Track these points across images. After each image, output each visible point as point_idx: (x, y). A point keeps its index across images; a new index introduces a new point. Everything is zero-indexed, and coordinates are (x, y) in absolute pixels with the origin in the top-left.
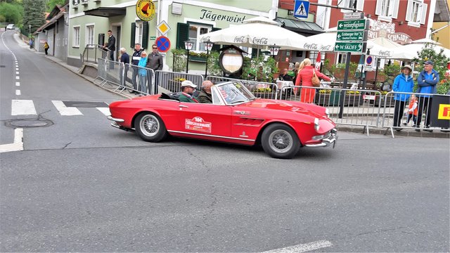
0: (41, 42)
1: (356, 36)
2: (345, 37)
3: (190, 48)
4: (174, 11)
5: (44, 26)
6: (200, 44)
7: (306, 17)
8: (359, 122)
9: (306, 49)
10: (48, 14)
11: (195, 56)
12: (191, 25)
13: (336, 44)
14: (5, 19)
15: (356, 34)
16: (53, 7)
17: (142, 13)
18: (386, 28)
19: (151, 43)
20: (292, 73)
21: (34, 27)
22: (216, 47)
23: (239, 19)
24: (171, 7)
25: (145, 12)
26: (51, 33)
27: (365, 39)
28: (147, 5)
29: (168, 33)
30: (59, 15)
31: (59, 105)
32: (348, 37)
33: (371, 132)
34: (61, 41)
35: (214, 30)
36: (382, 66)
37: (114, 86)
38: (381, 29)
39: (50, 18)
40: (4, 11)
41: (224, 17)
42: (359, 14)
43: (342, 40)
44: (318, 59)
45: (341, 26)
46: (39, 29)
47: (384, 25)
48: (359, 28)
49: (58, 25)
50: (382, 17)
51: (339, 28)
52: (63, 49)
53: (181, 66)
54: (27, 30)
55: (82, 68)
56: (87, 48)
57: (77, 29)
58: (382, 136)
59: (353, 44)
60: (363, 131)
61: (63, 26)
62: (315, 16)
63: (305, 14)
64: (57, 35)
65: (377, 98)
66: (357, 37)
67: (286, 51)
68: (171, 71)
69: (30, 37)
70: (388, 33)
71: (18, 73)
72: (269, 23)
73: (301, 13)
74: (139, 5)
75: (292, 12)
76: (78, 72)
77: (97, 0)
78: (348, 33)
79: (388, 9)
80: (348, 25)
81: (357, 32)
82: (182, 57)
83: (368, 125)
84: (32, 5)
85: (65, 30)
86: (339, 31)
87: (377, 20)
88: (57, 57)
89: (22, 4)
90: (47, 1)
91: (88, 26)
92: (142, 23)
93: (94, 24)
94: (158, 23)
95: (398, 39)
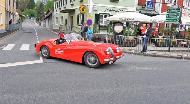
0: (44, 23)
1: (176, 16)
3: (100, 23)
4: (94, 9)
5: (44, 17)
6: (104, 22)
7: (152, 8)
8: (179, 54)
10: (45, 13)
11: (102, 27)
12: (101, 14)
13: (166, 19)
14: (30, 15)
16: (47, 10)
17: (82, 11)
18: (188, 12)
21: (41, 18)
22: (111, 22)
23: (121, 11)
24: (93, 7)
25: (83, 10)
26: (47, 20)
29: (91, 18)
30: (50, 13)
32: (172, 16)
33: (185, 58)
34: (51, 23)
35: (110, 16)
36: (187, 28)
38: (186, 12)
39: (46, 14)
40: (30, 12)
41: (114, 10)
42: (177, 6)
43: (169, 17)
44: (157, 26)
45: (168, 11)
46: (43, 19)
47: (187, 10)
48: (177, 12)
49: (50, 17)
50: (186, 7)
51: (167, 12)
52: (52, 26)
53: (97, 31)
54: (38, 19)
55: (59, 33)
56: (61, 25)
57: (57, 18)
59: (174, 19)
60: (181, 58)
61: (52, 17)
63: (152, 7)
64: (49, 20)
65: (188, 43)
67: (141, 23)
69: (39, 21)
70: (189, 14)
71: (37, 35)
72: (134, 12)
73: (150, 7)
74: (81, 7)
75: (144, 7)
77: (64, 7)
78: (172, 14)
79: (189, 3)
80: (172, 11)
81: (176, 14)
82: (97, 27)
83: (183, 55)
84: (40, 10)
85: (53, 19)
86: (168, 14)
87: (184, 8)
88: (49, 29)
89: (37, 10)
90: (45, 8)
91: (61, 17)
92: (81, 15)
93: (63, 16)
94: (88, 14)
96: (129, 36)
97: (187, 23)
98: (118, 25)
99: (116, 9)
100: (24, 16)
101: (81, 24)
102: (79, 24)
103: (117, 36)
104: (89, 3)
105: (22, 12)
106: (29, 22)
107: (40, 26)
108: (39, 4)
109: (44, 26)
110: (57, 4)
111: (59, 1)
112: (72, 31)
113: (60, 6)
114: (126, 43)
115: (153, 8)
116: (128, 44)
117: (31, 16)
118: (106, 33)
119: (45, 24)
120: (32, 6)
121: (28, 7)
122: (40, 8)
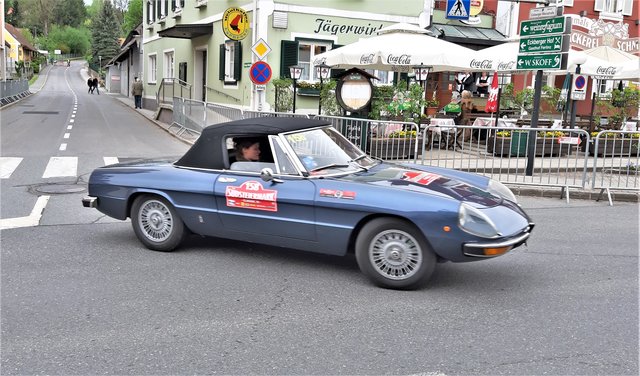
0: (113, 78)
1: (549, 44)
2: (533, 46)
3: (297, 76)
4: (276, 24)
5: (116, 58)
7: (467, 18)
8: (553, 182)
9: (475, 68)
10: (123, 40)
11: (309, 87)
12: (301, 43)
13: (519, 58)
14: (69, 50)
15: (550, 41)
17: (231, 29)
18: (613, 30)
19: (246, 72)
20: (457, 107)
21: (107, 59)
23: (373, 30)
24: (272, 18)
25: (235, 27)
26: (125, 65)
27: (565, 47)
28: (238, 17)
29: (268, 56)
30: (133, 41)
32: (538, 45)
33: (573, 196)
35: (335, 47)
38: (606, 33)
39: (125, 44)
40: (68, 38)
41: (350, 28)
42: (554, 10)
43: (527, 51)
44: (494, 84)
45: (525, 29)
46: (110, 61)
47: (610, 26)
48: (554, 31)
49: (130, 55)
50: (607, 13)
51: (522, 34)
53: (286, 104)
54: (97, 63)
55: (158, 112)
56: (163, 83)
57: (153, 57)
58: (592, 203)
59: (545, 57)
60: (561, 195)
62: (494, 18)
63: (464, 14)
64: (131, 68)
65: (582, 143)
66: (552, 45)
67: (449, 73)
68: (273, 111)
69: (100, 72)
70: (617, 40)
72: (416, 33)
73: (458, 12)
74: (226, 17)
76: (152, 118)
77: (175, 15)
78: (537, 39)
80: (538, 28)
81: (551, 38)
82: (287, 90)
83: (567, 185)
84: (102, 28)
85: (140, 61)
86: (523, 37)
87: (597, 19)
89: (91, 29)
91: (166, 53)
92: (233, 44)
93: (173, 49)
94: (253, 43)
95: (635, 49)
97: (600, 69)
98: (355, 81)
99: (355, 24)
100: (42, 52)
101: (232, 80)
102: (227, 80)
104: (257, 0)
105: (37, 39)
106: (61, 74)
108: (99, 9)
109: (116, 89)
110: (151, 7)
113: (163, 12)
114: (385, 145)
116: (390, 149)
117: (72, 52)
119: (120, 81)
120: (75, 16)
121: (59, 19)
122: (104, 21)
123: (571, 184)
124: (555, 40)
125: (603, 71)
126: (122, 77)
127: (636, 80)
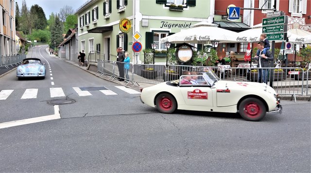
1: (277, 29)
2: (269, 30)
3: (155, 48)
4: (143, 25)
5: (63, 42)
6: (161, 44)
7: (238, 18)
8: (287, 92)
9: (239, 41)
10: (65, 35)
11: (158, 53)
12: (154, 33)
14: (40, 40)
16: (68, 30)
17: (123, 28)
18: (298, 21)
19: (130, 47)
20: (229, 59)
21: (58, 44)
22: (172, 45)
23: (187, 25)
24: (141, 22)
25: (125, 27)
26: (67, 46)
27: (286, 30)
28: (126, 22)
29: (140, 39)
30: (72, 35)
31: (77, 90)
32: (272, 29)
33: (298, 99)
34: (74, 50)
35: (170, 34)
36: (298, 49)
37: (108, 77)
38: (295, 23)
39: (66, 37)
40: (40, 35)
41: (176, 25)
42: (279, 13)
43: (267, 32)
44: (248, 48)
45: (265, 22)
47: (296, 19)
49: (71, 41)
50: (294, 13)
51: (263, 24)
52: (76, 56)
53: (149, 60)
54: (53, 45)
55: (88, 66)
56: (90, 54)
57: (83, 42)
58: (307, 102)
59: (276, 35)
60: (292, 99)
61: (75, 41)
62: (242, 18)
63: (237, 16)
64: (71, 47)
65: (301, 74)
66: (279, 29)
67: (222, 44)
68: (143, 64)
69: (55, 49)
70: (300, 25)
71: (51, 72)
72: (210, 26)
73: (234, 16)
74: (121, 23)
75: (225, 17)
76: (85, 69)
77: (94, 23)
78: (271, 27)
79: (298, 7)
80: (271, 21)
81: (278, 26)
82: (150, 54)
83: (295, 94)
84: (55, 30)
85: (76, 44)
86: (264, 26)
87: (290, 16)
88: (72, 61)
89: (50, 30)
90: (64, 27)
91: (90, 40)
92: (123, 35)
93: (93, 38)
94: (133, 34)
95: (309, 29)
96: (204, 65)
97: (297, 39)
98: (185, 49)
99: (179, 23)
100: (29, 41)
103: (184, 67)
104: (135, 14)
105: (26, 36)
106: (37, 51)
107: (57, 57)
108: (53, 21)
109: (64, 56)
110: (82, 20)
111: (86, 15)
112: (109, 62)
113: (88, 21)
115: (240, 18)
117: (42, 41)
118: (165, 64)
119: (65, 53)
120: (43, 25)
121: (35, 27)
122: (56, 27)
123: (296, 93)
124: (280, 27)
125: (299, 40)
126: (67, 52)
127: (310, 44)
